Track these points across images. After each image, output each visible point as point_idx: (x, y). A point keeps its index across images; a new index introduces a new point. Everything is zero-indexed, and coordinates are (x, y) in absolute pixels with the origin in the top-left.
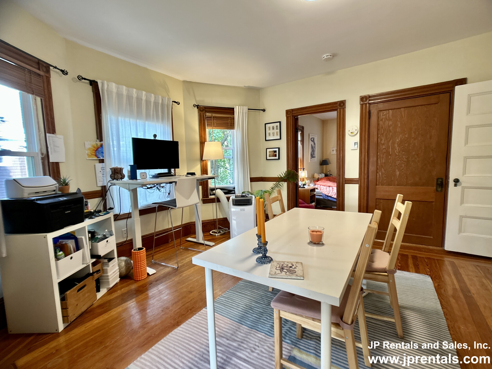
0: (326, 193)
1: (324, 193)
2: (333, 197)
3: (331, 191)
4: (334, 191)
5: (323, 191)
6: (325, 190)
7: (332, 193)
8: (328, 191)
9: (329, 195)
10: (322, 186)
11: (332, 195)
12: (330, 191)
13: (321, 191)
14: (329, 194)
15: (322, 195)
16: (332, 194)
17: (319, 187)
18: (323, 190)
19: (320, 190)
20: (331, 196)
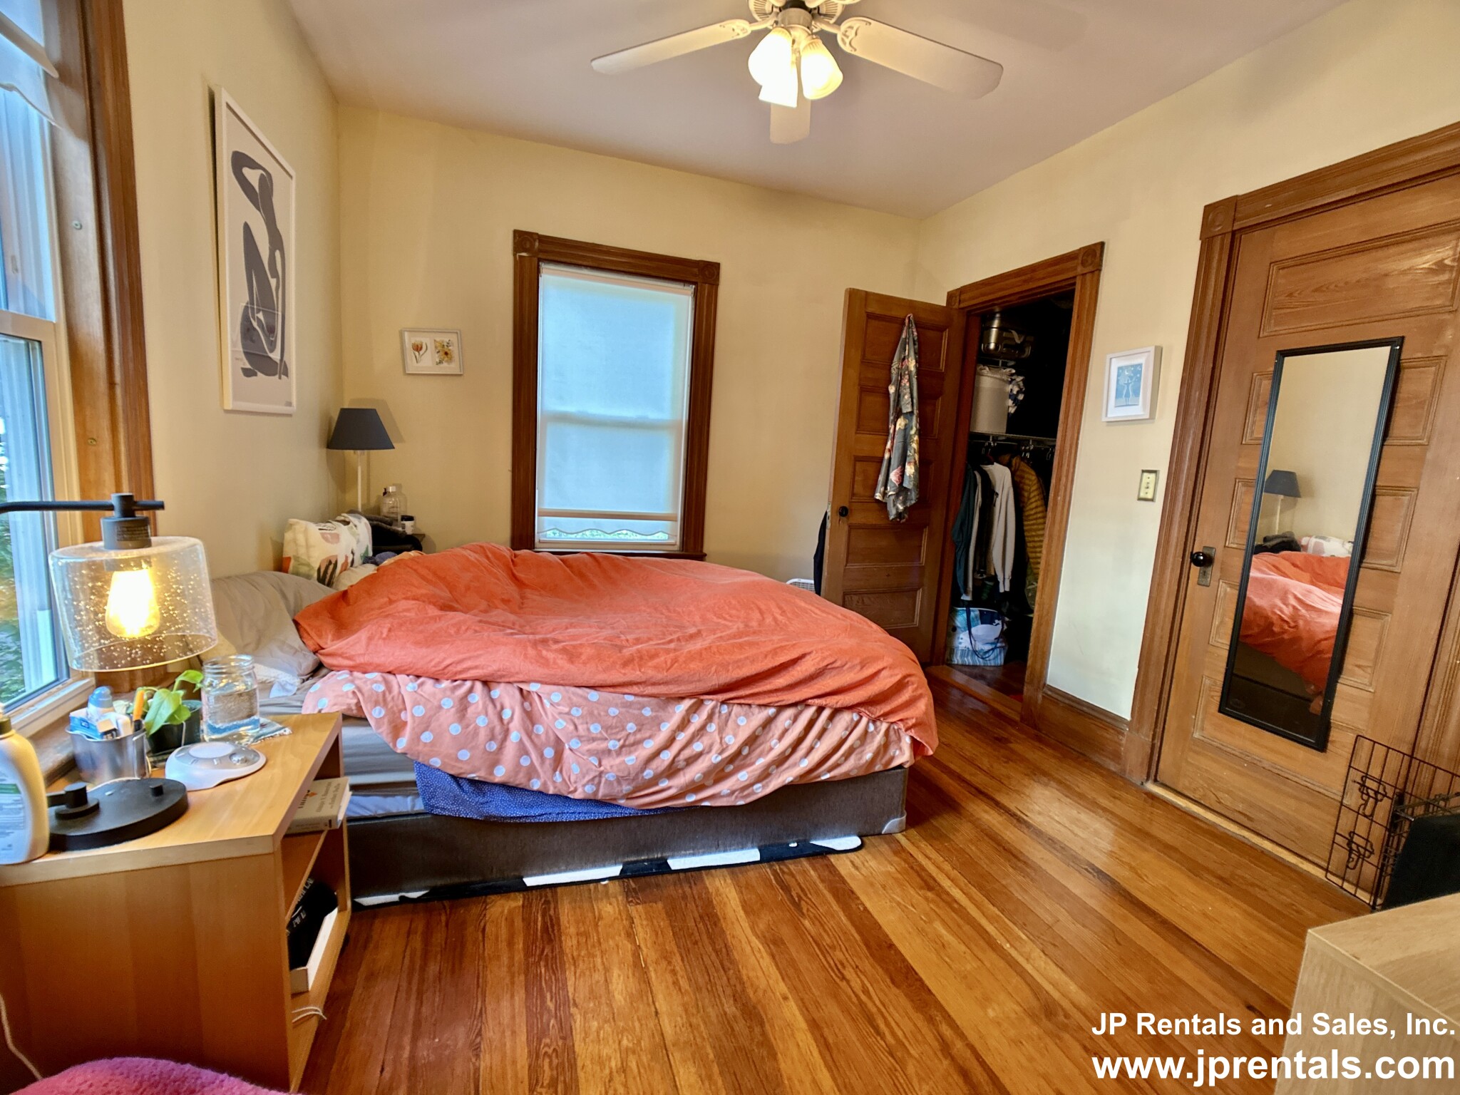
0: (464, 755)
1: (436, 762)
2: (536, 785)
3: (514, 736)
4: (540, 729)
5: (427, 737)
6: (455, 729)
7: (523, 751)
8: (483, 735)
9: (500, 774)
10: (406, 685)
11: (532, 772)
12: (506, 732)
13: (402, 744)
14: (494, 761)
15: (413, 783)
16: (525, 762)
17: (382, 700)
18: (425, 724)
19: (397, 728)
20: (520, 780)
